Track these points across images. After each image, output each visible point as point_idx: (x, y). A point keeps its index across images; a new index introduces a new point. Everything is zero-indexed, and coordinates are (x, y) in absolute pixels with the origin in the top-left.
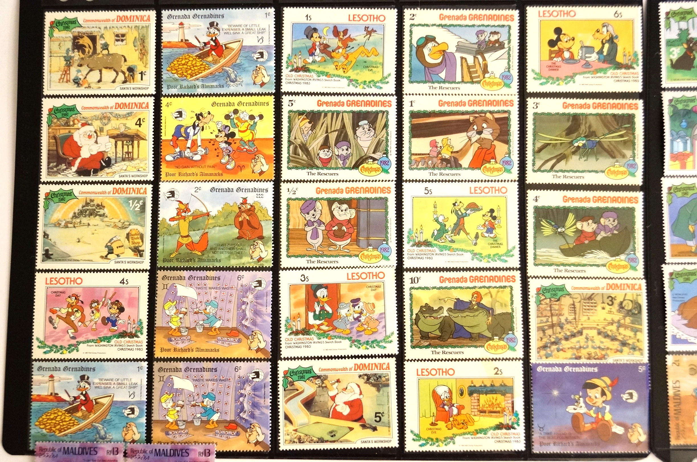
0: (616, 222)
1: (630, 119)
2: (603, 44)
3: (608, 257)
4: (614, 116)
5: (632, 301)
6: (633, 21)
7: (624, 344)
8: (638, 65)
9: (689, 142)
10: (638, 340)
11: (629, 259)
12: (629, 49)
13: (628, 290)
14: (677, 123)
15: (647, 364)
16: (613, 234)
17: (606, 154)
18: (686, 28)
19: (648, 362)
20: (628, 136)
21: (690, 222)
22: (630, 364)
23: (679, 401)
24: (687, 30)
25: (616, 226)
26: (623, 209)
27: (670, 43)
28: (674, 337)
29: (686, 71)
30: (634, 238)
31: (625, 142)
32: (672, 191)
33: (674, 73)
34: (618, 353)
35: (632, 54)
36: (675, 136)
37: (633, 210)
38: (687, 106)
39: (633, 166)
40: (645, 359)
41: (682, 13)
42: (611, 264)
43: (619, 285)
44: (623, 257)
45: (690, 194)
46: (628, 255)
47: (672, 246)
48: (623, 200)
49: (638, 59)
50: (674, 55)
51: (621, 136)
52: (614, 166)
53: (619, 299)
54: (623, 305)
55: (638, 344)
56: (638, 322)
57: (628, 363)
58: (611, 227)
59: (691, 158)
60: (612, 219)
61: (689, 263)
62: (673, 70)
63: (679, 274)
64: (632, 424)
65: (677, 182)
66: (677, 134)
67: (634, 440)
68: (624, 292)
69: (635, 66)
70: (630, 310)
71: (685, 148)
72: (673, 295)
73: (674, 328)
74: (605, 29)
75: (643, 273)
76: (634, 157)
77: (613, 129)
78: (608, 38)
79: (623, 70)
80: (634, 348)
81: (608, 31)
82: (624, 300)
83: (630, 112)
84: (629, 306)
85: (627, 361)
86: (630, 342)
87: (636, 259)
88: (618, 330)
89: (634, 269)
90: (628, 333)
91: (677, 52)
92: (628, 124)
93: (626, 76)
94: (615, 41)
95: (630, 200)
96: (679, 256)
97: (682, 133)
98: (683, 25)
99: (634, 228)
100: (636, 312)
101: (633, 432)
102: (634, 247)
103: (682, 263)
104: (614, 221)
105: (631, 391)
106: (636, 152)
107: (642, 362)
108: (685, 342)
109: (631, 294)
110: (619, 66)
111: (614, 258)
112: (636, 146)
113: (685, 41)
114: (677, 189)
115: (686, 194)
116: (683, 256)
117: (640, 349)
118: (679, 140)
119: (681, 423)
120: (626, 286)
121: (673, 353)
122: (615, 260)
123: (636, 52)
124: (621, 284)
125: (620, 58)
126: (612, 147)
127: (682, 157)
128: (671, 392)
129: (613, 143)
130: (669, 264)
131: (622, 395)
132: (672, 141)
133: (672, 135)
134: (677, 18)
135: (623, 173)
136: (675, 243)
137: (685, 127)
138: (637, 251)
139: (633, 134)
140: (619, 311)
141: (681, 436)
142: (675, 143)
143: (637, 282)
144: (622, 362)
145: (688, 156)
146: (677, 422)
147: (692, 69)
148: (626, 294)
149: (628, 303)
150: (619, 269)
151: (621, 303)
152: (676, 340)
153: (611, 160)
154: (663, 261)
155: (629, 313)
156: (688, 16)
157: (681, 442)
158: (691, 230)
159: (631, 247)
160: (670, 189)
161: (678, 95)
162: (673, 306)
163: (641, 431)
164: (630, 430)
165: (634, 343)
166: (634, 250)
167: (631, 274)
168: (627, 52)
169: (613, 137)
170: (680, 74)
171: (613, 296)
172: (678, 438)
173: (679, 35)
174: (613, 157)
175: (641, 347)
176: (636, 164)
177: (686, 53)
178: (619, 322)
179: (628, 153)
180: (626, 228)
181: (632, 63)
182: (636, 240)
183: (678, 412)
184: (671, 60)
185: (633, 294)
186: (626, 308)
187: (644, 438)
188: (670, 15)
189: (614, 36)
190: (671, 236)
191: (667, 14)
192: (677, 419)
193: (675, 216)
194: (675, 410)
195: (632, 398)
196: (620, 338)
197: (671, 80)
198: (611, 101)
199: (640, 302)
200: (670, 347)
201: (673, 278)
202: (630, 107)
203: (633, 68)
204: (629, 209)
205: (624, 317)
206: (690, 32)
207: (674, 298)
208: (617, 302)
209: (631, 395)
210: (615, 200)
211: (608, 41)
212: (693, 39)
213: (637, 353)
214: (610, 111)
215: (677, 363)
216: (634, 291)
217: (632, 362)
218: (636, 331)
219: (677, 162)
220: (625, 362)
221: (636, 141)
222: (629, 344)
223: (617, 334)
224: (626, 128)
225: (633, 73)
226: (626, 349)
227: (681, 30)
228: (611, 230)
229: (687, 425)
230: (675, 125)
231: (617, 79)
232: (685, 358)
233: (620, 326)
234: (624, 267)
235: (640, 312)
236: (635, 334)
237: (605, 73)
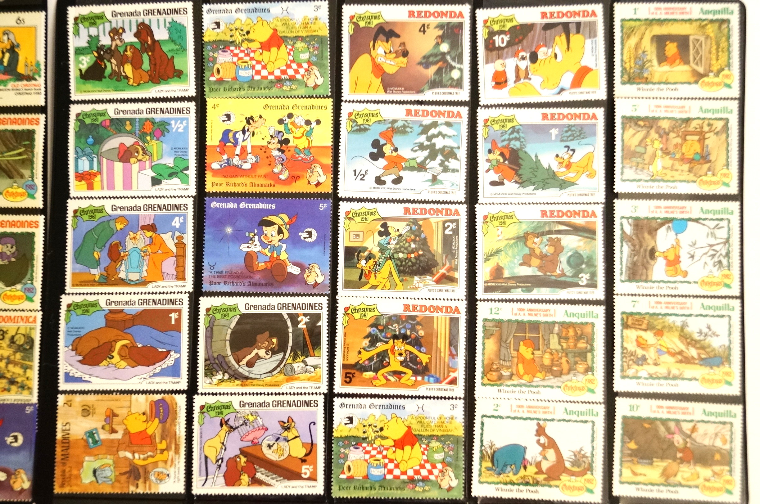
0: (14, 248)
1: (30, 135)
2: (3, 53)
3: (3, 287)
4: (13, 132)
5: (24, 335)
6: (35, 28)
7: (12, 382)
8: (40, 76)
9: (95, 160)
10: (27, 378)
11: (25, 289)
12: (31, 59)
13: (21, 324)
14: (83, 140)
15: (36, 404)
16: (10, 262)
17: (3, 174)
18: (96, 34)
19: (37, 402)
20: (27, 154)
21: (96, 248)
22: (17, 404)
23: (67, 445)
24: (98, 36)
25: (13, 254)
26: (22, 234)
27: (78, 51)
28: (67, 375)
29: (97, 82)
30: (33, 266)
31: (23, 161)
32: (78, 214)
33: (84, 84)
34: (6, 392)
35: (34, 64)
36: (80, 154)
37: (32, 235)
38: (96, 120)
39: (32, 187)
40: (35, 399)
41: (92, 18)
42: (6, 295)
43: (12, 317)
44: (19, 286)
45: (97, 217)
46: (25, 284)
47: (74, 274)
48: (22, 224)
49: (40, 70)
50: (83, 64)
51: (20, 154)
52: (12, 187)
53: (12, 333)
54: (15, 339)
55: (27, 382)
56: (29, 358)
57: (16, 403)
58: (9, 253)
59: (98, 178)
60: (9, 246)
61: (91, 294)
62: (81, 80)
63: (77, 306)
64: (16, 470)
65: (84, 204)
66: (83, 151)
67: (17, 487)
68: (16, 326)
69: (37, 77)
70: (22, 345)
71: (91, 167)
72: (68, 328)
73: (67, 365)
74: (5, 38)
75: (40, 305)
76: (32, 177)
77: (11, 146)
78: (9, 47)
79: (25, 82)
80: (23, 387)
81: (8, 39)
82: (17, 334)
83: (30, 127)
84: (20, 340)
85: (15, 400)
86: (19, 380)
87: (33, 289)
88: (7, 367)
89: (31, 300)
90: (18, 370)
91: (86, 62)
92: (28, 141)
93: (27, 88)
94: (16, 50)
95: (30, 224)
96: (81, 285)
97: (88, 150)
98: (93, 31)
99: (33, 255)
100: (28, 347)
101: (16, 478)
102: (32, 276)
103: (83, 294)
104: (12, 248)
105: (16, 434)
106: (34, 171)
107: (30, 402)
108: (79, 380)
109: (23, 327)
110: (20, 77)
111: (9, 288)
112: (35, 166)
113: (96, 49)
114: (84, 211)
115: (93, 217)
116: (85, 285)
117: (29, 388)
118: (84, 158)
119: (68, 470)
120: (20, 318)
121: (64, 392)
122: (10, 291)
123: (38, 62)
124: (15, 317)
125: (21, 69)
126: (9, 166)
127: (88, 177)
128: (59, 435)
129: (11, 162)
130: (69, 294)
131: (6, 438)
132: (76, 160)
133: (76, 152)
134: (87, 24)
135: (21, 195)
136: (77, 271)
137: (91, 143)
138: (34, 280)
139: (32, 152)
140: (9, 346)
141: (66, 484)
142: (80, 161)
143: (33, 314)
144: (9, 402)
145: (95, 175)
146: (64, 468)
147: (103, 79)
148: (19, 328)
149: (20, 338)
150: (14, 299)
151: (13, 337)
152: (69, 378)
153: (9, 181)
154: (63, 292)
155: (20, 349)
156: (98, 21)
157: (66, 490)
158: (97, 257)
159: (28, 276)
160: (75, 211)
161: (88, 108)
162: (66, 341)
163: (24, 477)
164: (13, 476)
165: (23, 381)
166: (32, 279)
167: (27, 305)
168: (29, 62)
169: (11, 156)
170: (90, 85)
171: (5, 329)
172: (62, 486)
173: (88, 42)
174: (11, 177)
175: (30, 386)
176: (35, 185)
177: (96, 62)
178: (8, 358)
179: (26, 173)
180: (25, 255)
181: (34, 74)
182: (35, 269)
183: (66, 457)
184: (80, 70)
185: (26, 328)
186: (17, 343)
187: (27, 485)
188: (79, 21)
189: (15, 44)
190: (73, 263)
191: (76, 19)
192: (64, 464)
193: (80, 241)
194: (62, 455)
195: (16, 441)
196: (8, 375)
197: (81, 92)
198: (12, 116)
199: (33, 336)
200: (63, 386)
201: (70, 311)
202: (31, 122)
203: (35, 80)
204: (28, 234)
205: (15, 353)
206: (100, 39)
207: (69, 332)
208: (8, 336)
209: (16, 438)
210: (13, 224)
211: (8, 51)
212: (104, 46)
213: (26, 392)
214: (10, 127)
215: (68, 403)
216: (28, 324)
217: (19, 402)
218: (26, 368)
219: (83, 182)
220: (13, 402)
221: (35, 160)
222: (17, 383)
223: (6, 372)
224: (25, 146)
225: (35, 85)
226: (14, 388)
227: (90, 36)
228: (8, 257)
229: (75, 472)
230: (80, 142)
231: (18, 92)
232: (78, 398)
233: (9, 362)
234: (20, 298)
235: (32, 347)
236: (25, 372)
237: (5, 86)
